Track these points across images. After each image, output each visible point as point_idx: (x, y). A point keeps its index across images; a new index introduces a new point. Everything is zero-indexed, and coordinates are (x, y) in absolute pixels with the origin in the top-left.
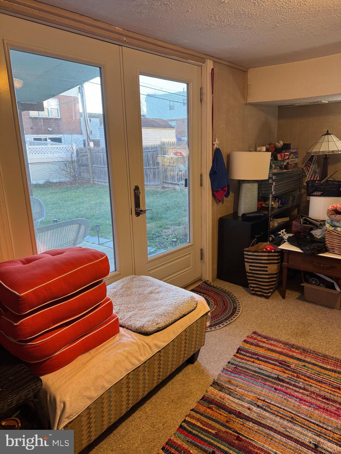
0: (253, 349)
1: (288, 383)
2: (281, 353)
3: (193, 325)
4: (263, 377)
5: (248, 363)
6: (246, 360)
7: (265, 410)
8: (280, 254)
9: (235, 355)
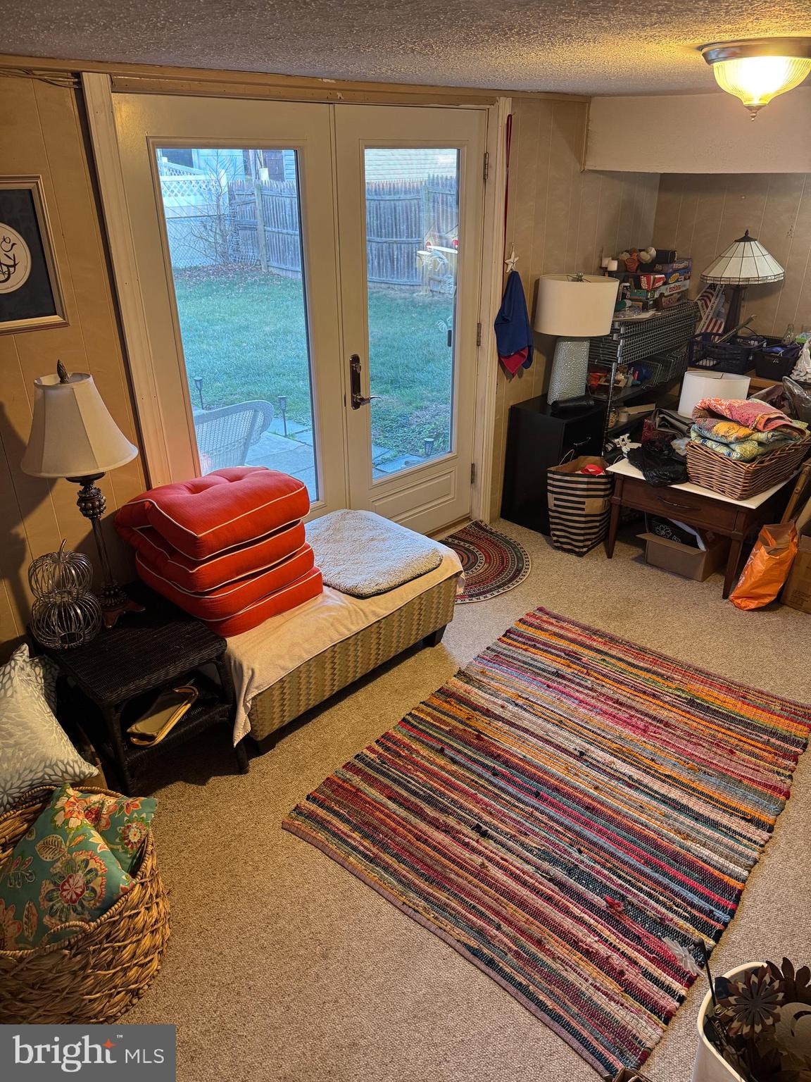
0: (531, 632)
1: (570, 680)
2: (573, 641)
3: (434, 589)
4: (535, 670)
5: (517, 650)
6: (515, 646)
7: (525, 709)
8: (610, 480)
9: (499, 639)
